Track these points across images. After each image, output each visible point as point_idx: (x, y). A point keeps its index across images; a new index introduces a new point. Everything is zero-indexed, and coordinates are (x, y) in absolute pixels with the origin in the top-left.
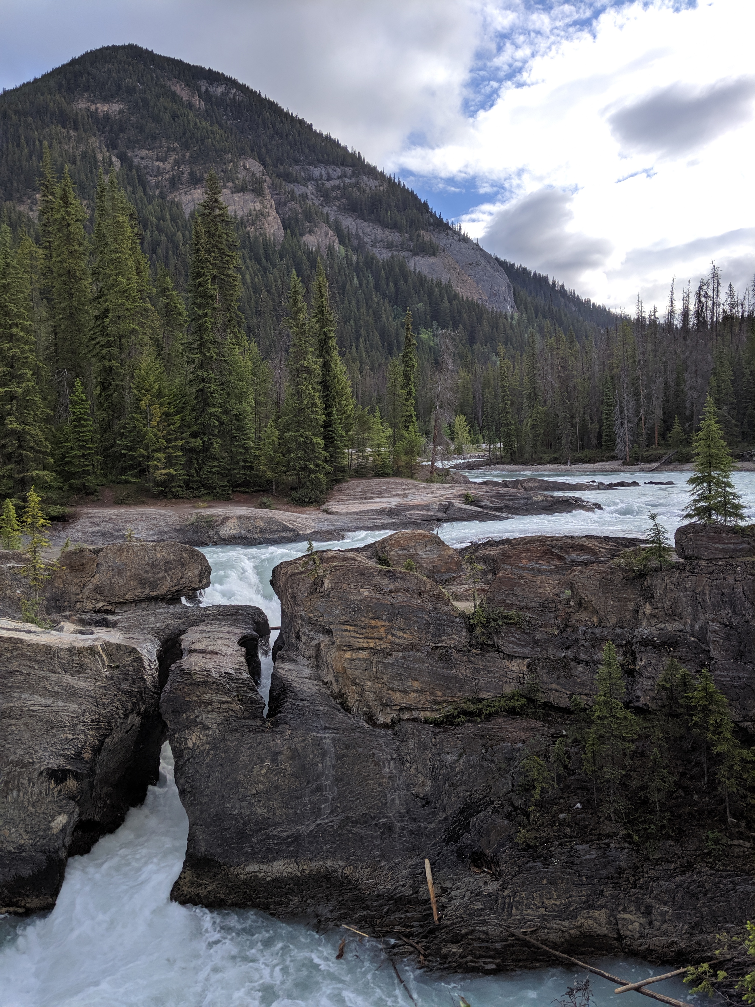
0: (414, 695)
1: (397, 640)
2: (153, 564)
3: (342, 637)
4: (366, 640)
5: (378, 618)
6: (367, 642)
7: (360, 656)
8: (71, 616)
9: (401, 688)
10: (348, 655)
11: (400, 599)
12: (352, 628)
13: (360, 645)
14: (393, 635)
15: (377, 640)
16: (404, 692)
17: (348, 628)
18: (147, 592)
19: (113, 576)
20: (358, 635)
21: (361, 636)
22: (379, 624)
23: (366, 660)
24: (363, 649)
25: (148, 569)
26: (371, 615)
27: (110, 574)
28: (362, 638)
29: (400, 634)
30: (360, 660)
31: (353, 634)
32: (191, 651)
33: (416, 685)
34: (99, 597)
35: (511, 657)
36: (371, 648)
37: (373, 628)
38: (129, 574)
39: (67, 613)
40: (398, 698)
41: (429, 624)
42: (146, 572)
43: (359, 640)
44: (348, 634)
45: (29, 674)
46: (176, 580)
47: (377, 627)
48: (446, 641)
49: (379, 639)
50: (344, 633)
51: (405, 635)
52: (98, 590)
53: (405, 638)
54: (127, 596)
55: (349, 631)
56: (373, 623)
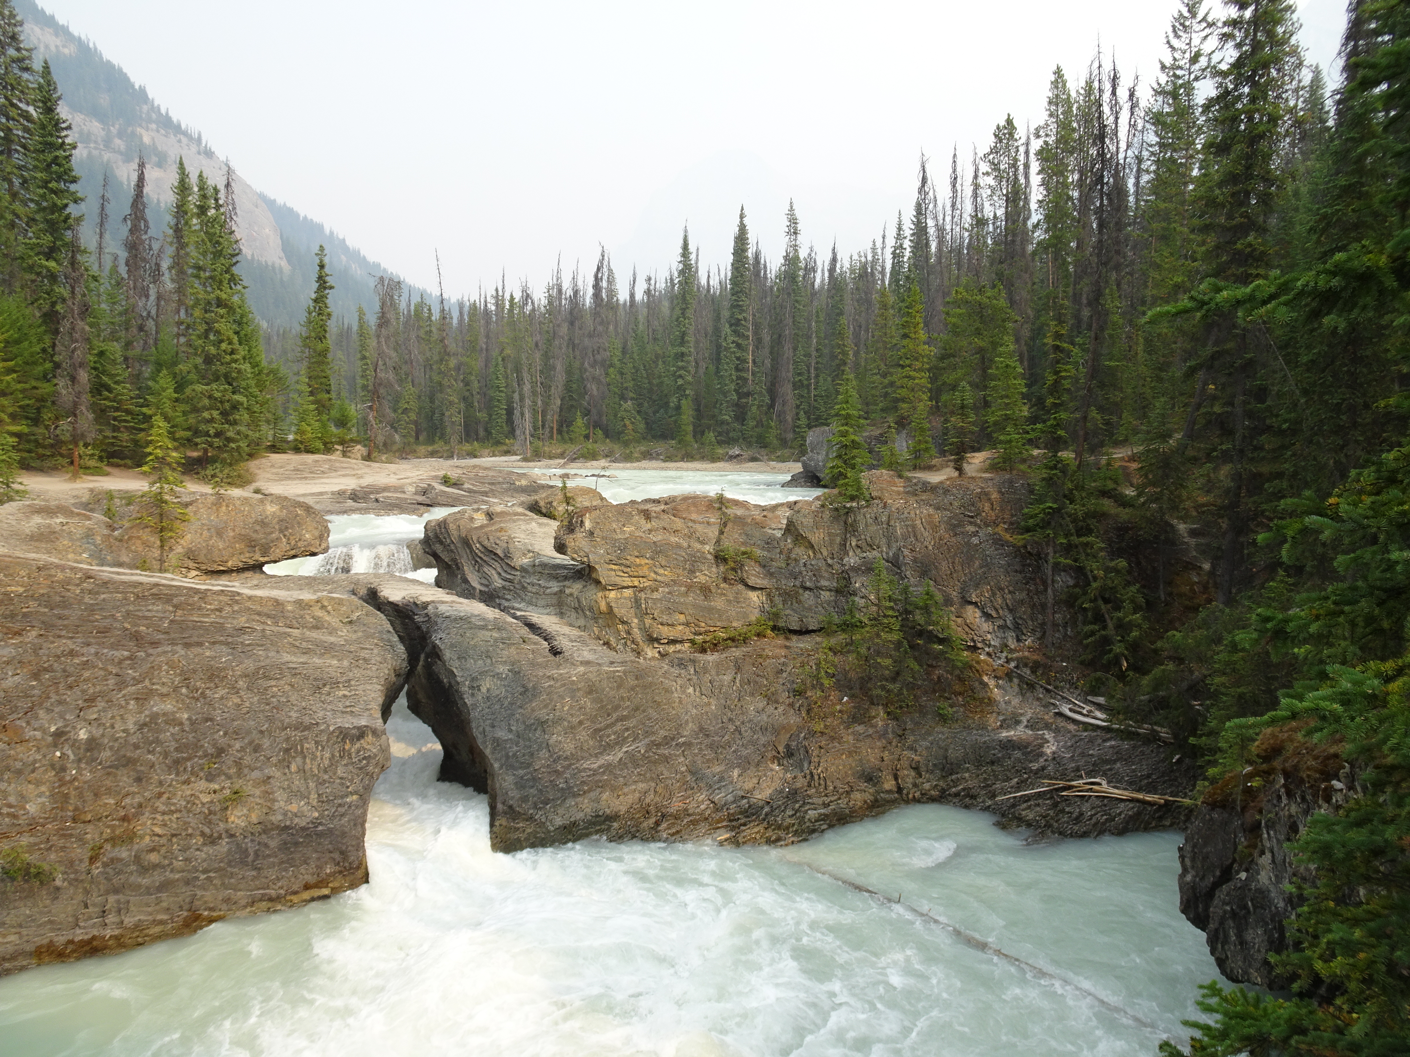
0: (681, 628)
1: (659, 578)
2: (262, 522)
3: (608, 576)
4: (630, 579)
5: (642, 556)
7: (625, 595)
9: (670, 622)
10: (612, 595)
11: (657, 537)
12: (616, 567)
13: (625, 584)
14: (656, 573)
15: (640, 578)
16: (673, 625)
17: (613, 567)
18: (257, 557)
19: (211, 537)
20: (623, 574)
21: (625, 575)
22: (644, 561)
23: (631, 598)
24: (628, 587)
25: (258, 528)
26: (636, 554)
27: (205, 534)
28: (626, 577)
29: (661, 571)
30: (625, 598)
31: (618, 573)
33: (682, 618)
34: (191, 564)
35: (753, 588)
36: (635, 586)
38: (232, 534)
40: (665, 632)
41: (686, 561)
42: (254, 531)
43: (623, 579)
44: (613, 573)
46: (293, 543)
47: (641, 565)
48: (701, 578)
49: (642, 577)
50: (609, 573)
51: (666, 572)
52: (191, 555)
53: (666, 575)
55: (615, 570)
56: (637, 561)
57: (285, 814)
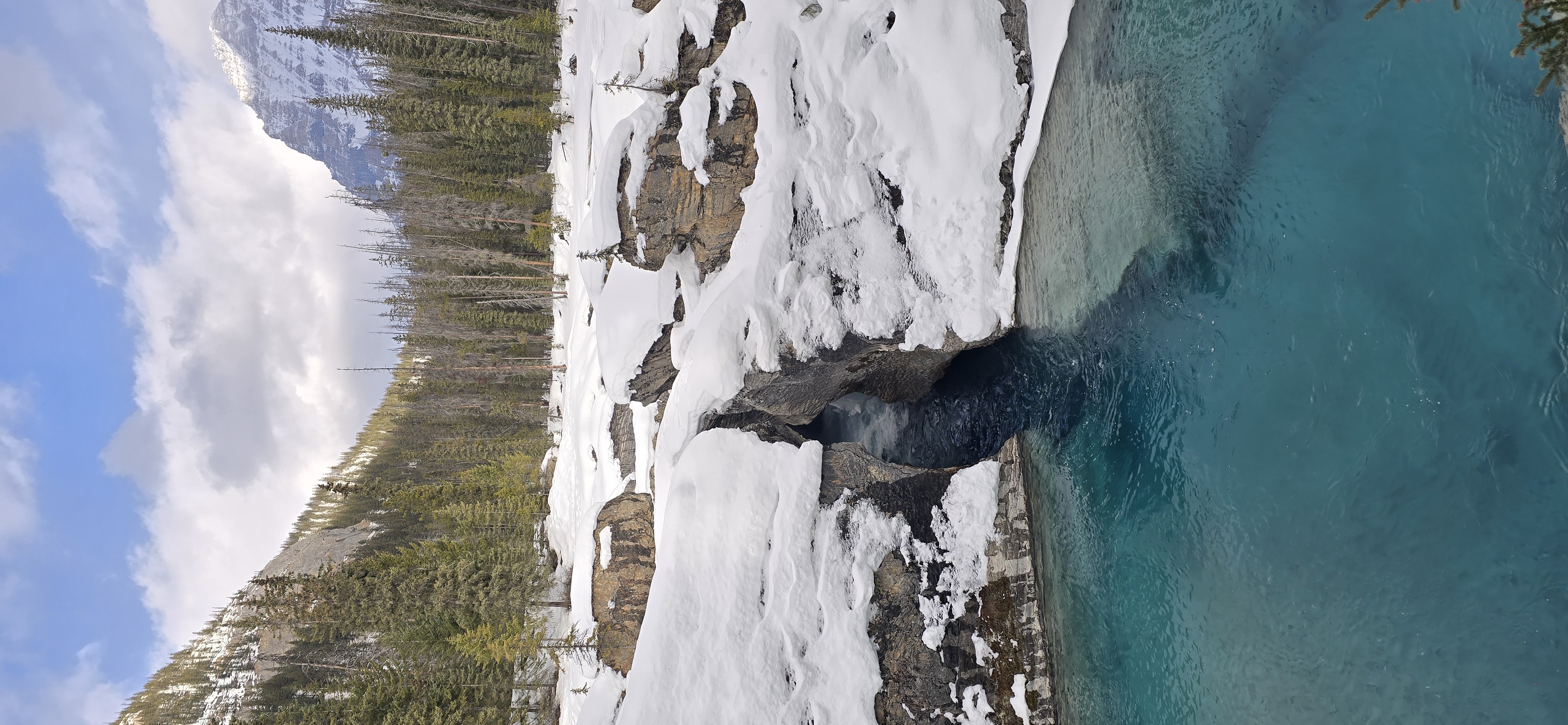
4: (693, 193)
5: (669, 177)
6: (695, 191)
7: (710, 199)
12: (679, 206)
15: (693, 180)
17: (679, 209)
20: (688, 200)
21: (688, 196)
23: (714, 193)
24: (703, 197)
26: (666, 183)
28: (691, 196)
30: (713, 200)
31: (686, 205)
37: (679, 183)
44: (685, 210)
55: (683, 209)
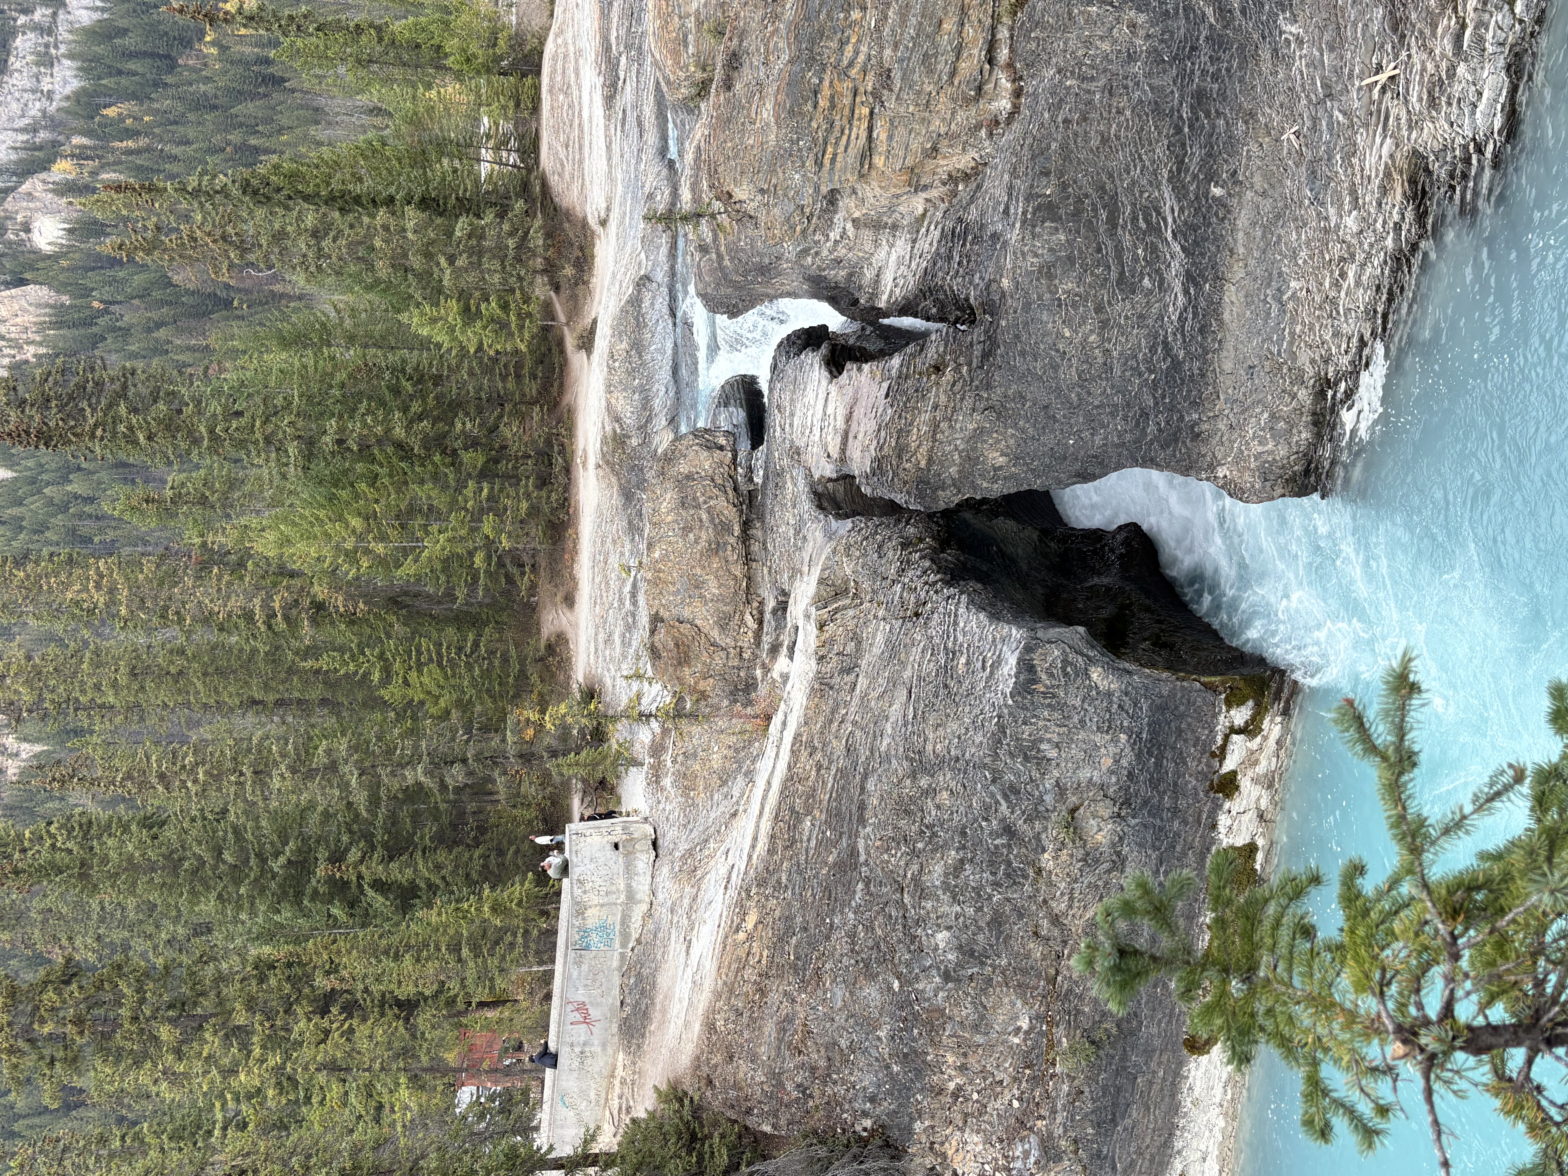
0: (967, 31)
1: (861, 58)
2: (683, 529)
3: (844, 170)
4: (856, 123)
5: (816, 93)
6: (859, 119)
7: (883, 136)
8: (764, 666)
9: (951, 57)
10: (879, 161)
12: (830, 149)
13: (864, 135)
14: (851, 64)
15: (858, 100)
16: (958, 51)
17: (828, 156)
18: (732, 540)
19: (701, 596)
20: (845, 138)
21: (847, 132)
22: (826, 92)
23: (892, 124)
24: (870, 129)
25: (691, 537)
26: (809, 107)
27: (697, 603)
28: (851, 129)
29: (849, 50)
30: (890, 137)
31: (841, 149)
32: (843, 458)
33: (949, 25)
34: (736, 621)
36: (872, 113)
37: (833, 106)
38: (698, 571)
39: (758, 673)
40: (969, 66)
42: (696, 542)
43: (853, 136)
44: (839, 158)
45: (855, 723)
46: (715, 491)
47: (832, 97)
49: (855, 95)
50: (838, 165)
51: (853, 40)
52: (723, 623)
53: (859, 41)
54: (738, 573)
55: (835, 155)
56: (823, 103)
57: (1112, 772)
